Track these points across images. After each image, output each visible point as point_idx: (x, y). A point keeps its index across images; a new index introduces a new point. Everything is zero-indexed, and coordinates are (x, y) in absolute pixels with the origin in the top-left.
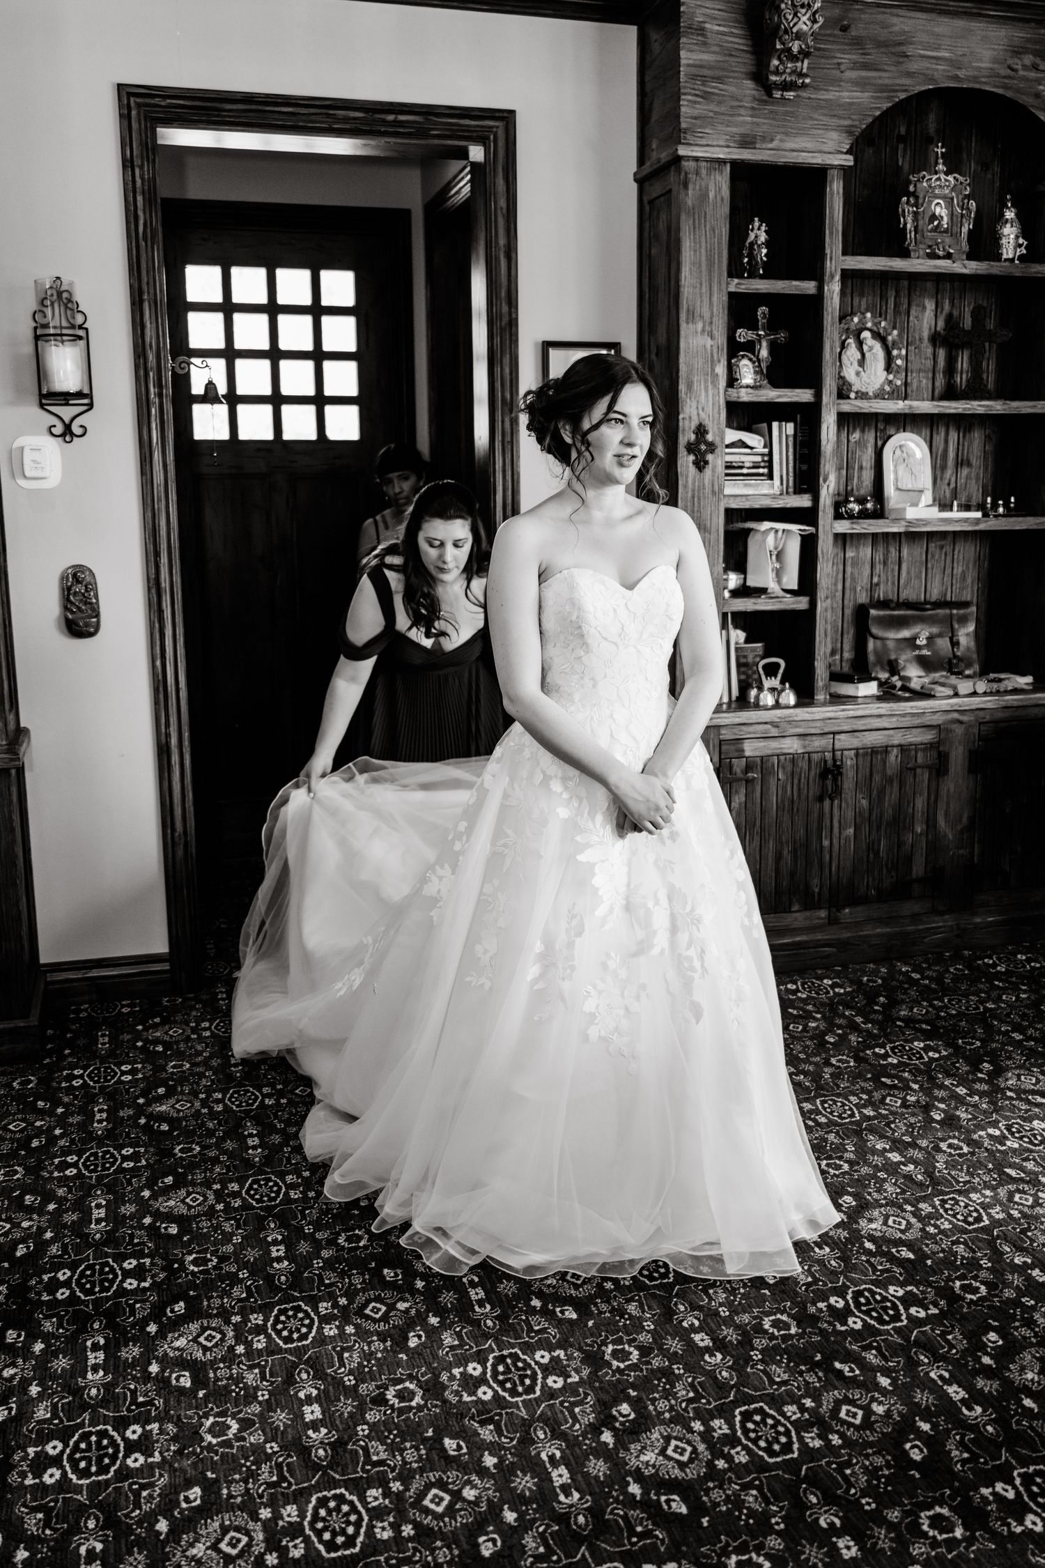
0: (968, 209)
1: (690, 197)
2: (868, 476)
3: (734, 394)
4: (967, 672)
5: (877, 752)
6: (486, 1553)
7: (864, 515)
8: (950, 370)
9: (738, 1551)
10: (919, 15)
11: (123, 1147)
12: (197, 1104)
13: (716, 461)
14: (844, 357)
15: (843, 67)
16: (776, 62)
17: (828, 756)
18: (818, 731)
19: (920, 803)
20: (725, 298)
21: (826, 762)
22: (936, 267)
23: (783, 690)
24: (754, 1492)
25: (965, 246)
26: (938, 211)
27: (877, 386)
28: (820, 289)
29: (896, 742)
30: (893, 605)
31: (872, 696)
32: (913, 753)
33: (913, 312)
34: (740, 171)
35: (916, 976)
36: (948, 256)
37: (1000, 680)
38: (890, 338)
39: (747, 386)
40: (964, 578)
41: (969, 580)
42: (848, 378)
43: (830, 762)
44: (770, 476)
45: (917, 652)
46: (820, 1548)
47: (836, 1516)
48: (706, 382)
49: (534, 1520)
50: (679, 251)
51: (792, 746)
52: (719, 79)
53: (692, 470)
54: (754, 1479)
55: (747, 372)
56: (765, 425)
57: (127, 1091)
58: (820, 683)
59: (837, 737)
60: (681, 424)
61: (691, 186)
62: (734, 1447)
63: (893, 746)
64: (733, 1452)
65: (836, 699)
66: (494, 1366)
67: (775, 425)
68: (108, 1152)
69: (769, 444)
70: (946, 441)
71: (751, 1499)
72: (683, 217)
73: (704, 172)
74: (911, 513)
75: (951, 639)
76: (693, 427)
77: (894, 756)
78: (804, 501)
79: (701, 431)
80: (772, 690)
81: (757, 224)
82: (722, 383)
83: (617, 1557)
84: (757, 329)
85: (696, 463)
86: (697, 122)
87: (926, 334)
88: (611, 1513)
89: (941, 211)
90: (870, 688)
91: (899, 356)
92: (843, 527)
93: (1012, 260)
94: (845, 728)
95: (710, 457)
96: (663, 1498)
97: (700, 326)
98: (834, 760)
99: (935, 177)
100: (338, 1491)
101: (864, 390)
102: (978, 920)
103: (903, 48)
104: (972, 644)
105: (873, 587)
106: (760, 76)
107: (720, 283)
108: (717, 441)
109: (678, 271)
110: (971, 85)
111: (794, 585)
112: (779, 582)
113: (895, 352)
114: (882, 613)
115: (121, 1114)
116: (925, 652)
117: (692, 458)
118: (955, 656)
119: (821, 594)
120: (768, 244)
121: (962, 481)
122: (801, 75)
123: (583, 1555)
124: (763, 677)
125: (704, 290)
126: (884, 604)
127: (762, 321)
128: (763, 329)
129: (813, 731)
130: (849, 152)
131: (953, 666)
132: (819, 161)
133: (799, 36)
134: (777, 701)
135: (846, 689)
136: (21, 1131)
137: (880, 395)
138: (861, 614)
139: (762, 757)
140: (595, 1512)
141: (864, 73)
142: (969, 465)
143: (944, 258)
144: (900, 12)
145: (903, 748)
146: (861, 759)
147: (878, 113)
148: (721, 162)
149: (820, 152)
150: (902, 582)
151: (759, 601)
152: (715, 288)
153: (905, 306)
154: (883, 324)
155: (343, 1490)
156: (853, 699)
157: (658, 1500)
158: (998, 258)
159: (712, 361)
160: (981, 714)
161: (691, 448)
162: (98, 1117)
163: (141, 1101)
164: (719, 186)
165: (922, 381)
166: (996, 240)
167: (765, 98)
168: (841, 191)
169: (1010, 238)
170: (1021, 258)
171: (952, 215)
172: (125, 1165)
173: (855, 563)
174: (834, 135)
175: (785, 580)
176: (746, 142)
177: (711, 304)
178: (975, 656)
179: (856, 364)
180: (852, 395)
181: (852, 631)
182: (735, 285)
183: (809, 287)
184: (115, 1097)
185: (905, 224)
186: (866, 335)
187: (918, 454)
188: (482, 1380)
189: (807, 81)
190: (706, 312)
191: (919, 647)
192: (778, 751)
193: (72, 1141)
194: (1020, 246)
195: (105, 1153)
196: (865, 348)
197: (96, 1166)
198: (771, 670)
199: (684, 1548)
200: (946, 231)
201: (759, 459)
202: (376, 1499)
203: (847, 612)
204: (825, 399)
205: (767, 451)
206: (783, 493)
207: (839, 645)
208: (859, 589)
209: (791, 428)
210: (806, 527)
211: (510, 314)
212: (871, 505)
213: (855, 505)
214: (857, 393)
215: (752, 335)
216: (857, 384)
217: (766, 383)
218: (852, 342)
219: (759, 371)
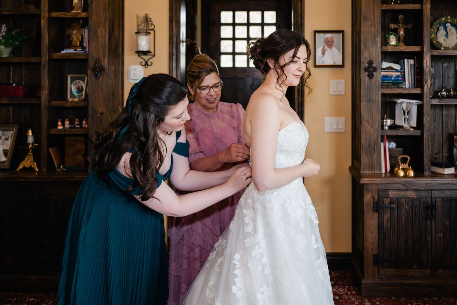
3: (385, 49)
5: (452, 200)
7: (449, 97)
13: (379, 75)
14: (438, 33)
17: (429, 200)
18: (424, 189)
20: (380, 12)
21: (428, 202)
23: (409, 169)
27: (453, 45)
28: (422, 7)
31: (452, 174)
39: (393, 46)
42: (440, 41)
43: (430, 203)
44: (404, 81)
48: (372, 44)
51: (412, 194)
53: (367, 78)
55: (393, 41)
56: (402, 61)
58: (426, 167)
59: (433, 192)
60: (362, 60)
65: (435, 175)
67: (406, 60)
69: (403, 68)
76: (367, 62)
78: (418, 91)
79: (370, 63)
80: (403, 169)
82: (379, 45)
84: (399, 24)
85: (369, 76)
90: (451, 171)
92: (436, 102)
94: (437, 188)
95: (375, 73)
97: (369, 23)
98: (432, 202)
101: (447, 46)
105: (455, 127)
107: (378, 6)
108: (378, 67)
109: (361, 3)
111: (415, 125)
112: (409, 123)
117: (367, 73)
119: (426, 130)
124: (400, 163)
125: (371, 9)
128: (402, 24)
129: (421, 188)
134: (406, 174)
135: (439, 170)
138: (451, 138)
139: (398, 198)
146: (445, 202)
151: (398, 131)
152: (376, 8)
154: (455, 20)
156: (442, 175)
159: (375, 36)
161: (366, 70)
173: (447, 116)
175: (412, 123)
177: (374, 14)
179: (444, 36)
180: (442, 49)
181: (447, 145)
182: (385, 7)
183: (417, 6)
186: (448, 25)
190: (372, 17)
192: (405, 196)
196: (448, 30)
198: (404, 161)
201: (399, 74)
203: (445, 136)
204: (425, 50)
205: (403, 71)
206: (409, 88)
207: (441, 150)
208: (449, 127)
209: (412, 62)
210: (419, 102)
211: (301, 21)
212: (452, 93)
213: (445, 93)
214: (444, 47)
215: (396, 26)
216: (445, 44)
217: (402, 44)
218: (442, 28)
219: (398, 40)
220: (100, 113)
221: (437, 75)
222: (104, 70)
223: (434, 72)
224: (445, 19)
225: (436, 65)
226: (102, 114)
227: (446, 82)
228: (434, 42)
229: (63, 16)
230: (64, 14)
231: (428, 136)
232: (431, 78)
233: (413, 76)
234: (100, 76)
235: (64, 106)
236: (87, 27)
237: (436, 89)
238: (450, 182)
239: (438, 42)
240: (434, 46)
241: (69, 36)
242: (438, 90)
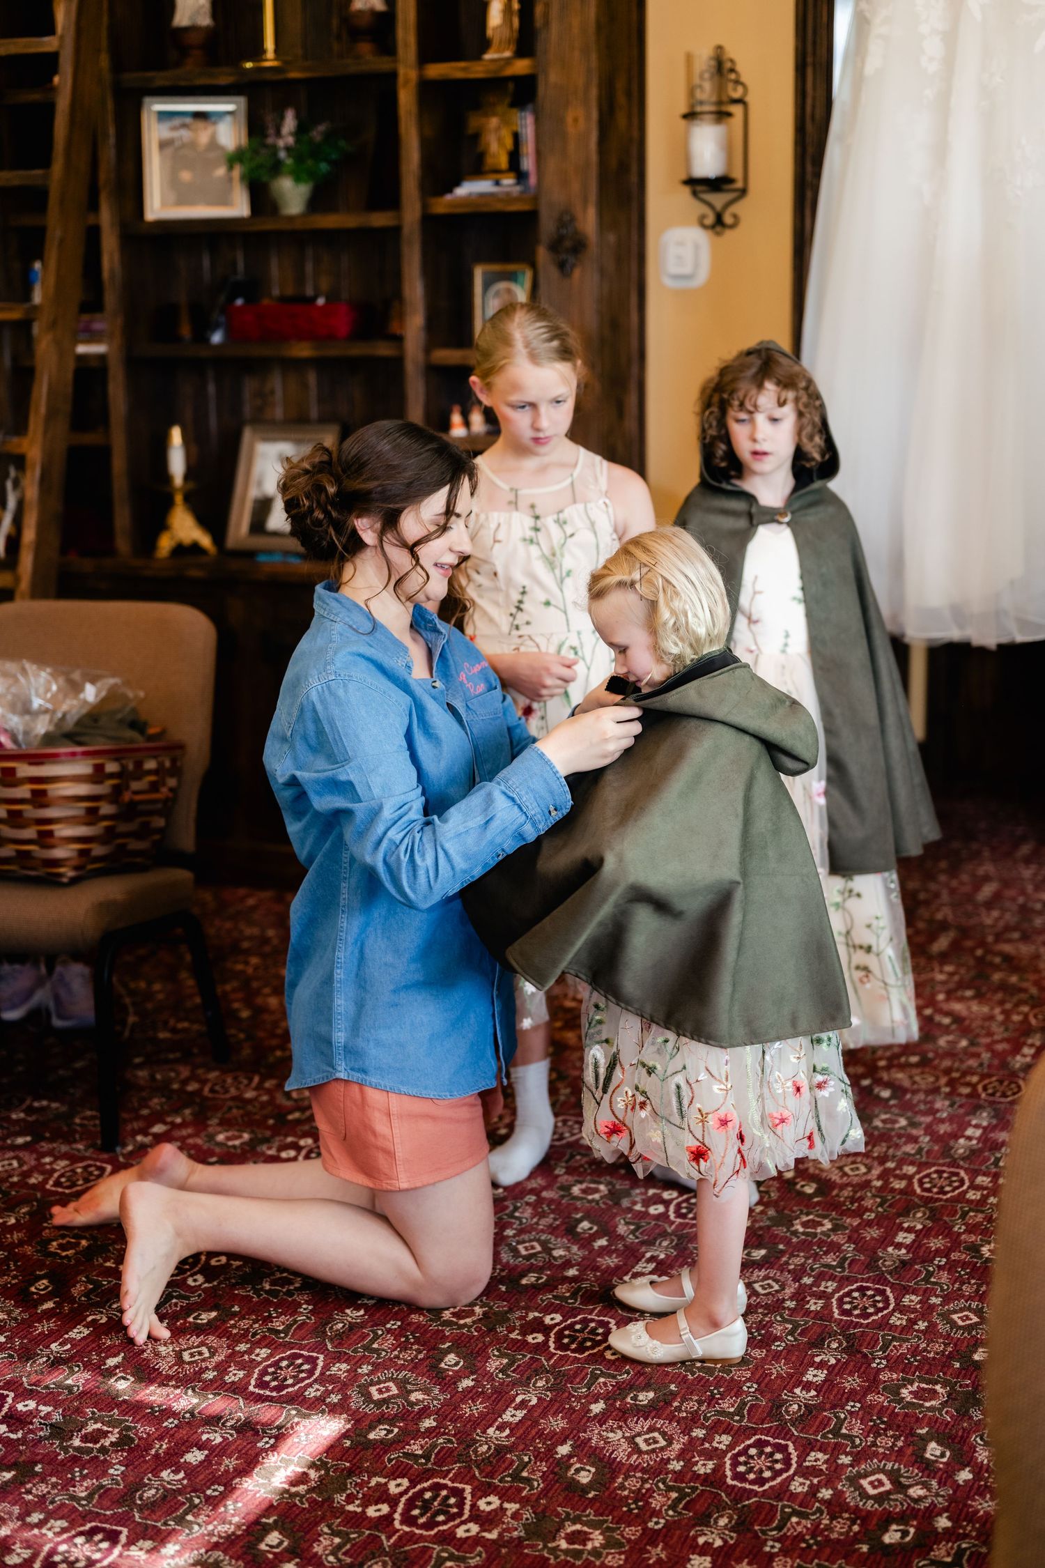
222: (584, 247)
229: (460, 75)
230: (464, 69)
234: (574, 265)
236: (530, 106)
241: (476, 137)
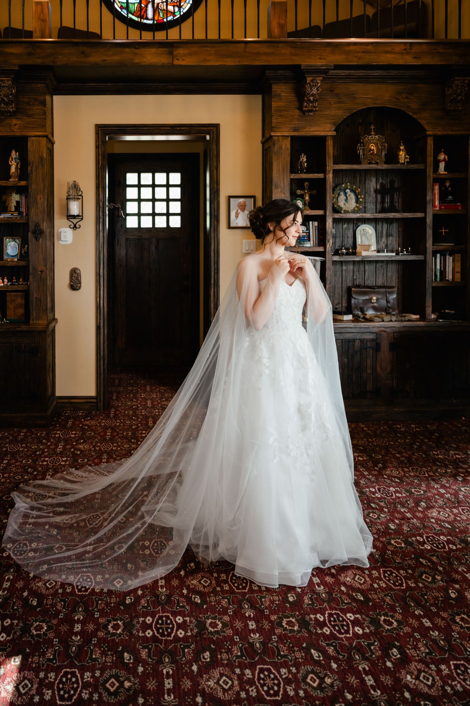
0: (385, 147)
1: (276, 148)
2: (351, 240)
4: (393, 313)
5: (350, 341)
6: (127, 602)
7: (348, 254)
8: (383, 202)
9: (212, 618)
10: (360, 84)
11: (63, 457)
12: (91, 447)
14: (339, 199)
15: (331, 103)
16: (306, 104)
19: (369, 362)
20: (289, 181)
22: (370, 167)
24: (226, 600)
25: (384, 159)
26: (372, 148)
27: (352, 208)
28: (325, 176)
29: (358, 338)
30: (361, 287)
31: (349, 320)
32: (365, 342)
33: (367, 182)
34: (293, 138)
35: (366, 429)
36: (377, 163)
37: (405, 316)
38: (357, 191)
40: (392, 277)
41: (394, 278)
42: (340, 205)
44: (309, 241)
45: (372, 305)
46: (242, 623)
47: (253, 613)
49: (147, 595)
50: (272, 165)
52: (286, 111)
54: (228, 596)
56: (307, 223)
57: (71, 440)
61: (276, 145)
62: (225, 584)
63: (357, 339)
64: (224, 586)
66: (154, 544)
67: (311, 222)
68: (58, 458)
69: (308, 229)
70: (382, 228)
71: (224, 602)
72: (273, 154)
73: (281, 140)
74: (364, 253)
75: (386, 300)
77: (357, 342)
78: (321, 249)
81: (303, 155)
83: (170, 612)
84: (305, 190)
86: (278, 124)
87: (372, 190)
88: (174, 598)
89: (373, 147)
90: (350, 317)
91: (361, 198)
92: (336, 258)
93: (404, 163)
96: (193, 596)
97: (280, 190)
99: (371, 136)
100: (88, 574)
101: (347, 210)
102: (396, 410)
103: (355, 95)
104: (396, 303)
105: (354, 280)
106: (300, 108)
107: (287, 175)
109: (272, 172)
110: (381, 106)
113: (359, 196)
114: (357, 289)
115: (67, 447)
116: (375, 305)
118: (388, 307)
119: (328, 282)
120: (307, 162)
121: (389, 242)
122: (315, 107)
123: (159, 609)
125: (281, 178)
126: (358, 286)
127: (306, 187)
128: (307, 191)
130: (334, 131)
131: (387, 310)
132: (323, 134)
133: (313, 95)
135: (339, 317)
136: (35, 449)
137: (354, 212)
138: (349, 290)
140: (169, 597)
141: (340, 105)
142: (392, 236)
143: (375, 164)
144: (352, 84)
145: (361, 340)
146: (344, 344)
147: (345, 117)
148: (288, 136)
149: (324, 131)
150: (366, 278)
152: (285, 177)
153: (364, 180)
154: (354, 187)
155: (90, 574)
156: (342, 321)
157: (192, 597)
158: (398, 162)
160: (394, 328)
162: (59, 447)
163: (74, 443)
164: (286, 144)
165: (371, 206)
166: (397, 156)
167: (303, 115)
168: (332, 143)
169: (402, 155)
170: (407, 162)
171: (378, 149)
172: (62, 463)
173: (346, 271)
174: (329, 125)
176: (295, 130)
177: (284, 183)
178: (396, 307)
179: (344, 201)
180: (343, 212)
181: (346, 296)
182: (294, 176)
183: (321, 176)
184: (67, 441)
185: (360, 153)
186: (348, 190)
187: (370, 231)
188: (148, 548)
189: (317, 109)
190: (282, 185)
191: (373, 303)
193: (49, 454)
194: (407, 158)
195: (57, 458)
196: (348, 195)
197: (53, 462)
199: (194, 614)
200: (376, 154)
201: (305, 234)
202: (99, 578)
203: (344, 289)
204: (327, 214)
205: (308, 231)
206: (314, 246)
207: (341, 301)
208: (348, 280)
209: (316, 224)
210: (322, 258)
211: (217, 187)
212: (351, 250)
213: (344, 251)
214: (344, 211)
215: (302, 192)
216: (344, 208)
217: (307, 208)
218: (342, 193)
219: (304, 204)
220: (40, 271)
221: (338, 235)
222: (43, 233)
223: (335, 233)
224: (345, 186)
225: (337, 226)
226: (42, 272)
227: (346, 241)
228: (336, 206)
230: (4, 183)
231: (330, 288)
232: (333, 238)
233: (317, 236)
234: (40, 238)
235: (6, 265)
236: (24, 194)
237: (337, 247)
238: (348, 326)
239: (339, 206)
240: (336, 210)
242: (338, 248)
